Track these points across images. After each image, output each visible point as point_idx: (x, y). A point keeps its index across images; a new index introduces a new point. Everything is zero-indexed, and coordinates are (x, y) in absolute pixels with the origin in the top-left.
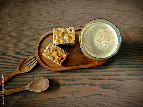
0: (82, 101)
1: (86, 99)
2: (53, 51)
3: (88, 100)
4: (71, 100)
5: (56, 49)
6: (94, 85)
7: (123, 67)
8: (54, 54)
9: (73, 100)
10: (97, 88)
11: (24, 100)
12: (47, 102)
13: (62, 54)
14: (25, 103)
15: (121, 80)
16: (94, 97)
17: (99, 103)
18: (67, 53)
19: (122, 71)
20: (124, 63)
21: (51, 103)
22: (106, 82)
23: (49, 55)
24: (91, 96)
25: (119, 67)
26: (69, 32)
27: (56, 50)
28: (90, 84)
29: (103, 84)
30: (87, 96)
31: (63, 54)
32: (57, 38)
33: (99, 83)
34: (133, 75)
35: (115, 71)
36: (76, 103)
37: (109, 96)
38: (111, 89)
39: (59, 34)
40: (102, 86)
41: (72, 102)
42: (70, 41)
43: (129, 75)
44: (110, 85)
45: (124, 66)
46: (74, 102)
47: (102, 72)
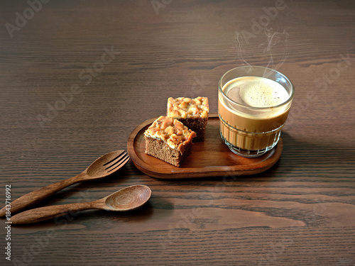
0: (224, 238)
1: (235, 234)
2: (167, 125)
3: (240, 238)
4: (199, 236)
5: (173, 123)
6: (252, 210)
7: (310, 181)
8: (169, 130)
9: (202, 236)
10: (258, 214)
11: (86, 232)
12: (140, 238)
13: (183, 131)
14: (87, 239)
15: (310, 202)
16: (253, 232)
17: (264, 243)
18: (193, 132)
19: (309, 187)
20: (312, 174)
21: (150, 241)
22: (277, 205)
23: (159, 130)
24: (245, 230)
25: (301, 181)
26: (198, 102)
27: (172, 125)
28: (241, 208)
29: (272, 208)
30: (235, 229)
31: (185, 132)
32: (175, 108)
33: (261, 206)
34: (335, 194)
35: (294, 187)
36: (211, 242)
37: (287, 230)
38: (289, 217)
39: (179, 104)
40: (270, 212)
41: (201, 240)
42: (200, 113)
43: (327, 194)
44: (287, 211)
45: (313, 178)
46: (205, 239)
47: (265, 187)
